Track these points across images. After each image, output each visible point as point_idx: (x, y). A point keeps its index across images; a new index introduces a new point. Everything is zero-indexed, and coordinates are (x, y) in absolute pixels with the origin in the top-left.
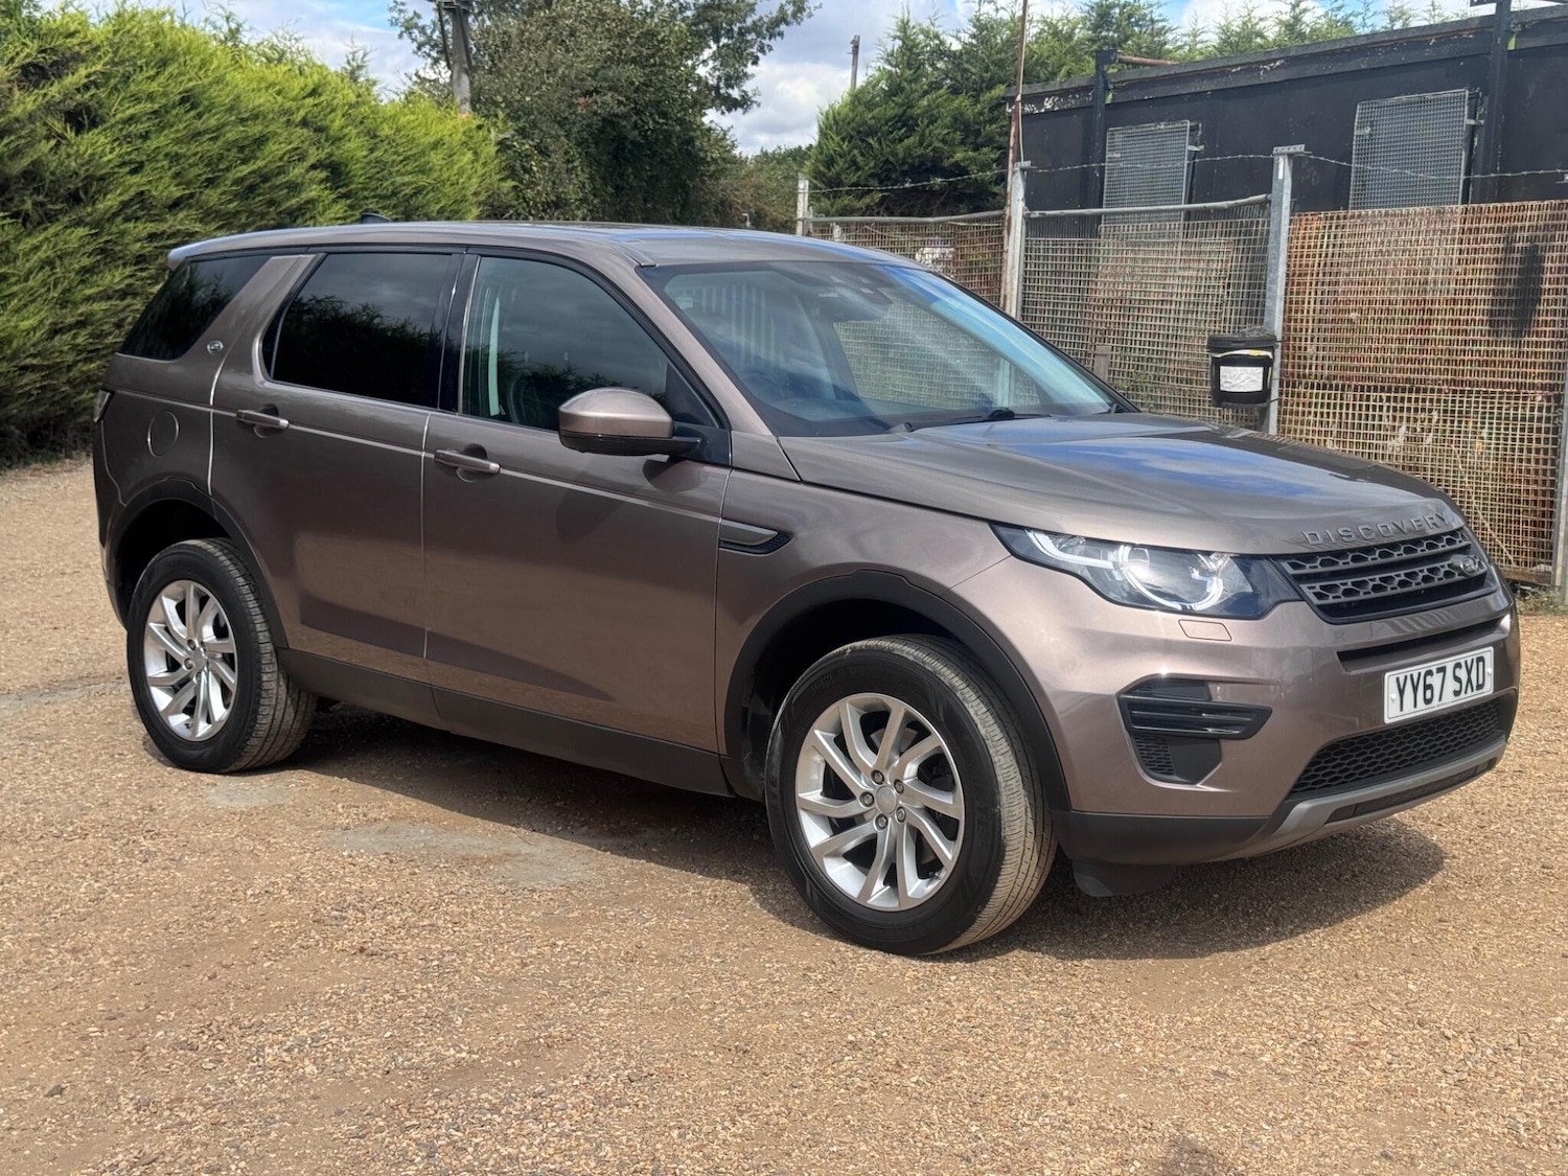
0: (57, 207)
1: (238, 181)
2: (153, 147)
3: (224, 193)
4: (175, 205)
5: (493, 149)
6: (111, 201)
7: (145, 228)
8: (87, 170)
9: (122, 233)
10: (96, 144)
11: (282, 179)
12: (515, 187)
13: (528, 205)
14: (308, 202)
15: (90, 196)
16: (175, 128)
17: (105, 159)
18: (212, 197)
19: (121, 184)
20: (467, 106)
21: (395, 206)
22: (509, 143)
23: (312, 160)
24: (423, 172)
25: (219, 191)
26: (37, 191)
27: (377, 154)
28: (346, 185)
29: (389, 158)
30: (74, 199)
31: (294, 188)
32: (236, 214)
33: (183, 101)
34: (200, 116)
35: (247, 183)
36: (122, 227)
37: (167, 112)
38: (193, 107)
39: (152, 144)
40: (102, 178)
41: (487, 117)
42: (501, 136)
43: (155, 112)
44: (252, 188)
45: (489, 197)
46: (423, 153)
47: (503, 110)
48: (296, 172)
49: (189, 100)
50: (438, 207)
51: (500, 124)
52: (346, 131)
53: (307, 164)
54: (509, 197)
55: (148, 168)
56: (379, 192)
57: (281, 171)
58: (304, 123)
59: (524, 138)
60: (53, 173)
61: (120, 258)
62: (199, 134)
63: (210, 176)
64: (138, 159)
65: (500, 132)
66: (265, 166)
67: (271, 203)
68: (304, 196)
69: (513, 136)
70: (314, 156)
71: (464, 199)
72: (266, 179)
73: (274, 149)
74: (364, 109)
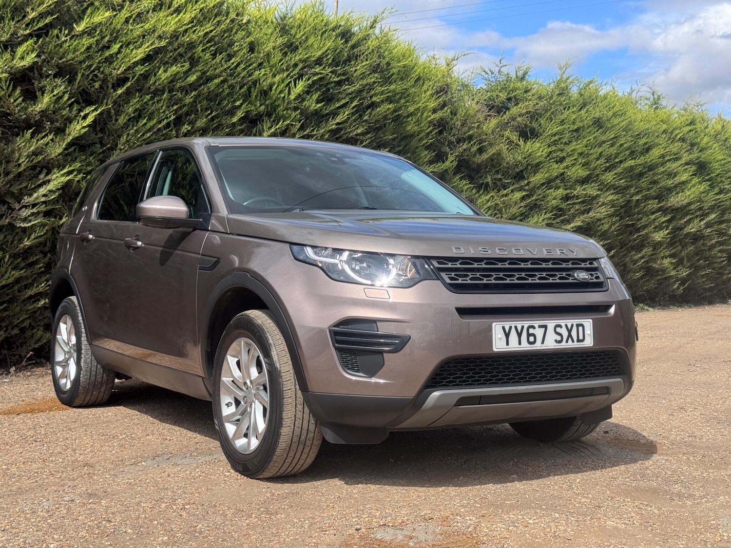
0: (508, 181)
1: (632, 168)
2: (571, 149)
3: (617, 174)
4: (584, 181)
6: (540, 177)
7: (561, 192)
8: (527, 161)
9: (546, 196)
10: (536, 148)
11: (662, 169)
14: (680, 183)
15: (528, 174)
16: (587, 138)
17: (538, 154)
18: (609, 177)
23: (683, 161)
25: (613, 173)
26: (497, 172)
28: (709, 174)
30: (519, 176)
31: (672, 175)
32: (628, 187)
33: (595, 123)
34: (605, 133)
35: (637, 171)
36: (546, 192)
37: (583, 130)
38: (600, 127)
39: (572, 147)
40: (537, 165)
43: (577, 130)
44: (641, 175)
48: (673, 166)
49: (598, 123)
52: (710, 144)
55: (567, 159)
57: (663, 164)
58: (683, 140)
60: (508, 163)
61: (545, 209)
62: (604, 142)
63: (608, 165)
64: (562, 156)
66: (650, 162)
67: (655, 182)
68: (677, 180)
70: (686, 157)
72: (651, 168)
73: (656, 153)
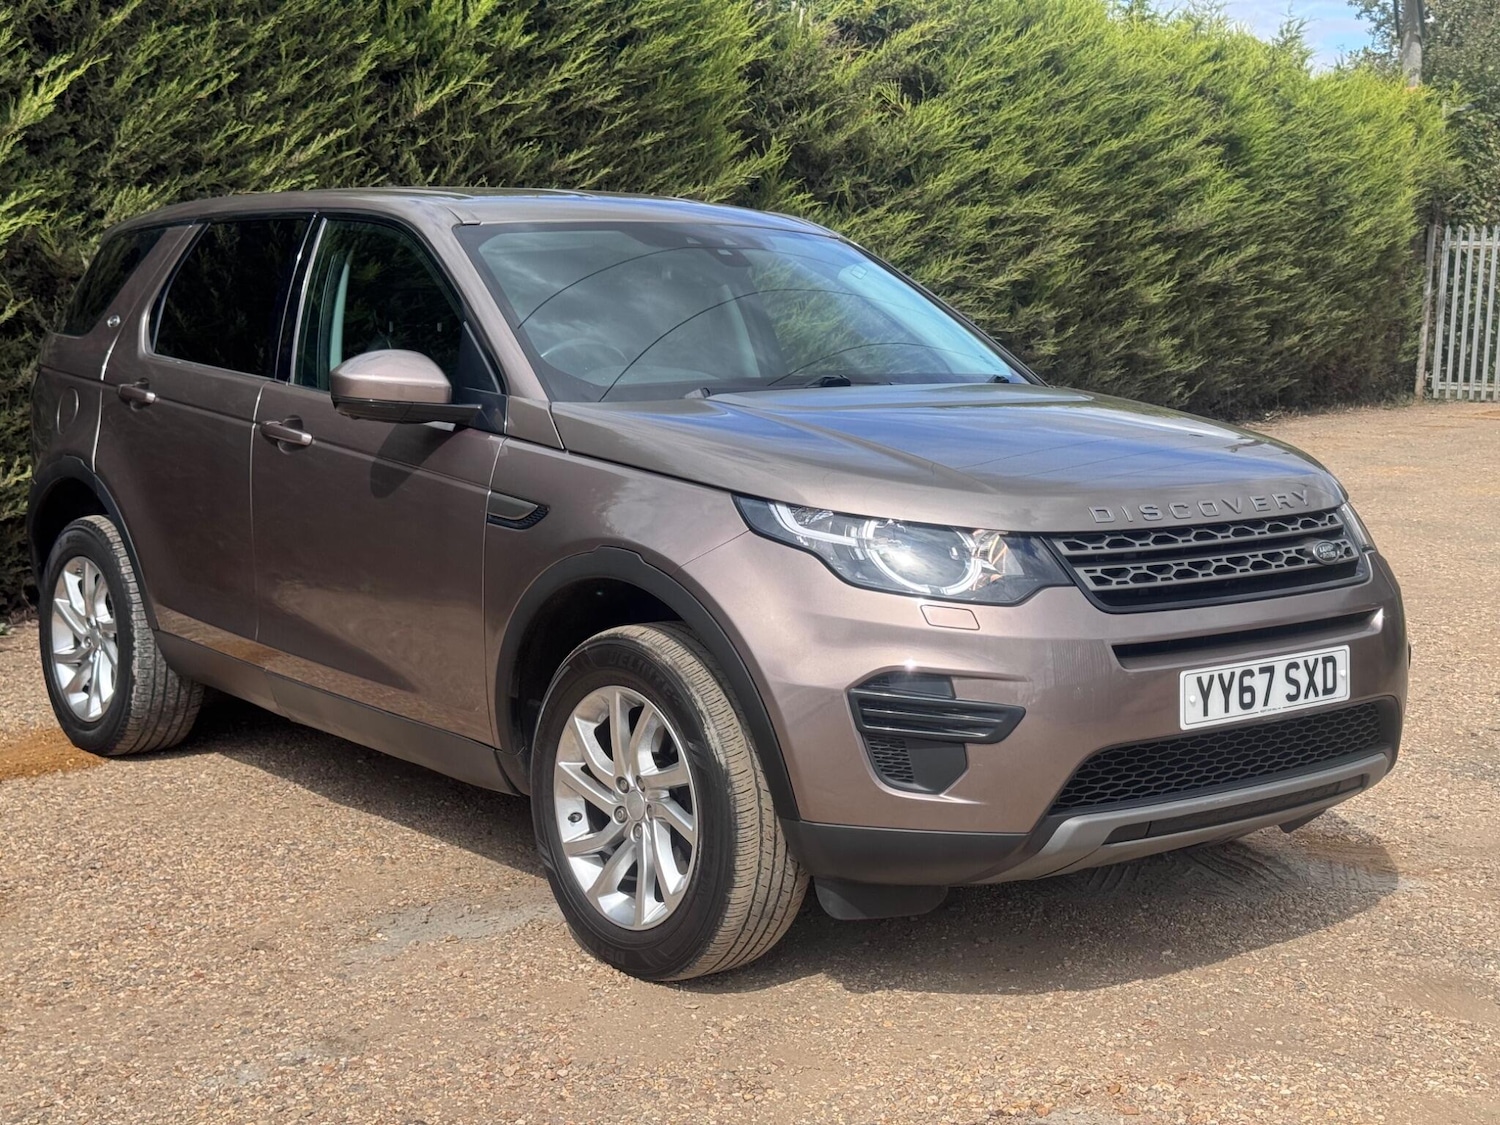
0: (882, 189)
1: (1109, 157)
2: (1002, 119)
3: (1085, 170)
4: (1025, 186)
5: (1442, 124)
6: (944, 181)
7: (984, 211)
8: (919, 147)
9: (955, 220)
10: (936, 117)
11: (1164, 156)
12: (1466, 166)
13: (1481, 188)
14: (1194, 183)
15: (921, 175)
16: (1033, 96)
17: (941, 133)
18: (1071, 176)
19: (958, 161)
20: (1417, 78)
21: (1307, 187)
22: (1463, 117)
23: (1203, 135)
24: (1346, 147)
25: (1079, 169)
26: (861, 170)
27: (1289, 126)
28: (1246, 163)
29: (1304, 131)
30: (904, 179)
31: (1180, 166)
32: (1104, 195)
33: (1046, 64)
34: (1064, 82)
35: (1119, 161)
36: (956, 212)
37: (1025, 79)
38: (1058, 71)
39: (1004, 114)
40: (939, 155)
41: (1439, 88)
42: (1454, 110)
43: (1010, 79)
44: (1126, 167)
45: (1433, 178)
46: (1348, 126)
47: (1461, 81)
48: (1181, 148)
49: (1053, 63)
50: (1362, 188)
51: (1455, 97)
52: (1250, 99)
53: (1197, 139)
54: (1458, 178)
55: (994, 142)
56: (1288, 170)
57: (1165, 145)
58: (1201, 91)
59: (1482, 111)
60: (880, 151)
61: (951, 247)
62: (1062, 103)
63: (1070, 151)
64: (984, 133)
65: (1454, 105)
66: (1144, 141)
67: (1150, 183)
68: (1190, 176)
69: (1469, 109)
70: (1207, 128)
71: (1398, 178)
72: (1144, 155)
73: (1156, 120)
74: (1280, 77)
